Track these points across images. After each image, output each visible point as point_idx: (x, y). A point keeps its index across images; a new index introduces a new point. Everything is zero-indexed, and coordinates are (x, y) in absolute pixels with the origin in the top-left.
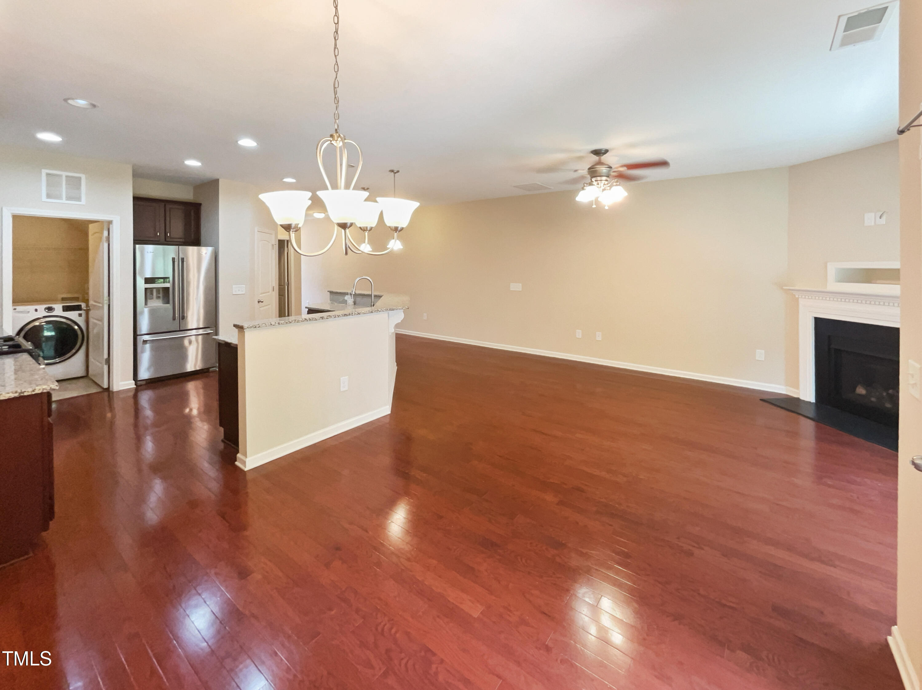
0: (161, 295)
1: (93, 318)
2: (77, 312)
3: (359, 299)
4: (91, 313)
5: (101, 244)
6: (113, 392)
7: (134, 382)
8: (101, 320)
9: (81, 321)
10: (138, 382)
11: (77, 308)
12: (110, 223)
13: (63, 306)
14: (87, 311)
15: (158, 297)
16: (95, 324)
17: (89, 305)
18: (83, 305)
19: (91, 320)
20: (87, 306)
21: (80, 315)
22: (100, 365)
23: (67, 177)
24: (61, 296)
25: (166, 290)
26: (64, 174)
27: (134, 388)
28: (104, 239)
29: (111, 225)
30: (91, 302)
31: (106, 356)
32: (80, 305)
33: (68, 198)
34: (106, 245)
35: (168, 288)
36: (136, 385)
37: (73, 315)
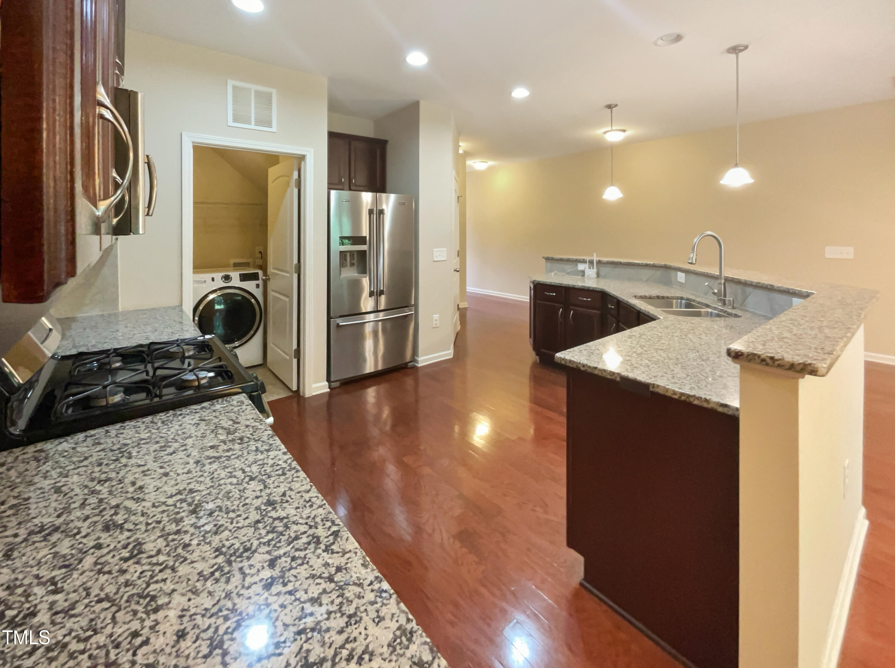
0: (355, 261)
1: (272, 290)
2: (255, 283)
3: (604, 270)
4: (271, 285)
5: (289, 190)
6: (303, 397)
7: (327, 383)
8: (289, 296)
9: (258, 293)
10: (332, 384)
11: (254, 277)
12: (302, 158)
13: (240, 274)
14: (265, 283)
15: (352, 265)
16: (276, 299)
17: (268, 273)
18: (260, 273)
19: (271, 294)
20: (265, 273)
21: (258, 286)
22: (288, 358)
23: (257, 93)
24: (232, 261)
25: (363, 254)
26: (254, 87)
27: (327, 392)
28: (293, 183)
29: (303, 163)
30: (271, 270)
31: (295, 347)
32: (258, 273)
33: (258, 123)
34: (296, 191)
35: (365, 251)
36: (329, 388)
37: (250, 286)
